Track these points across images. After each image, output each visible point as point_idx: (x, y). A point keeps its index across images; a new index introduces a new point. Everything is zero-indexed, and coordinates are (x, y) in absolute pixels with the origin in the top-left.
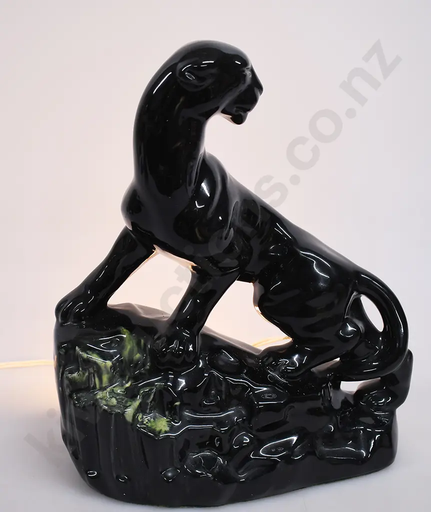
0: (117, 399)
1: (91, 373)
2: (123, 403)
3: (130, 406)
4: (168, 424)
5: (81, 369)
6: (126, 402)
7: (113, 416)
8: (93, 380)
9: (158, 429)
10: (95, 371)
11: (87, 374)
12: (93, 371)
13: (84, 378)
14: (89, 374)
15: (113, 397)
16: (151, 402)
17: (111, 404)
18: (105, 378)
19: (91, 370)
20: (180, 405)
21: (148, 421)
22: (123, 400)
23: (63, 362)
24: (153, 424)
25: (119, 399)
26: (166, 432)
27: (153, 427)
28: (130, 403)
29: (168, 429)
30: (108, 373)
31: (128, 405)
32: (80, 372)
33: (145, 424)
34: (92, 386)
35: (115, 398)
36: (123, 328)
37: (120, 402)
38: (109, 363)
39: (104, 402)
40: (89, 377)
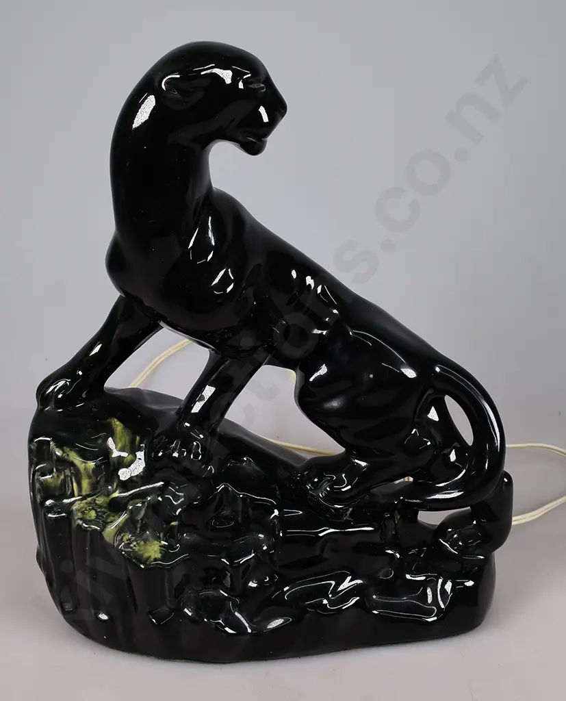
0: (97, 512)
1: (68, 476)
2: (103, 517)
3: (111, 522)
4: (161, 550)
5: (55, 470)
6: (108, 516)
7: (89, 534)
8: (70, 485)
9: (146, 555)
10: (72, 474)
11: (62, 477)
12: (69, 474)
13: (59, 482)
14: (65, 477)
15: (93, 509)
16: (142, 519)
17: (88, 518)
18: (85, 483)
19: (68, 472)
20: (179, 525)
21: (137, 543)
22: (104, 513)
23: (35, 459)
24: (142, 548)
25: (99, 512)
26: (156, 560)
27: (141, 553)
28: (113, 518)
29: (159, 556)
30: (89, 477)
31: (109, 521)
32: (54, 474)
33: (131, 548)
34: (69, 493)
35: (96, 510)
36: (116, 420)
37: (100, 516)
38: (91, 464)
39: (80, 515)
40: (64, 481)
